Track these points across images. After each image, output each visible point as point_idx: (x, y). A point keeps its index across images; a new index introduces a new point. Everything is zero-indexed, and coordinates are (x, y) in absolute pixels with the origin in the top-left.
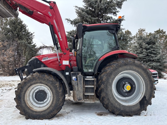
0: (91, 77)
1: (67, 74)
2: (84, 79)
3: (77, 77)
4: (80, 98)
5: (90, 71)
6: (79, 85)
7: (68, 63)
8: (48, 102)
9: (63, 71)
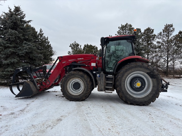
0: (111, 75)
1: (94, 72)
2: (105, 77)
3: (100, 75)
4: (102, 89)
5: (111, 71)
6: (101, 80)
7: (95, 65)
8: (82, 89)
9: (92, 70)
